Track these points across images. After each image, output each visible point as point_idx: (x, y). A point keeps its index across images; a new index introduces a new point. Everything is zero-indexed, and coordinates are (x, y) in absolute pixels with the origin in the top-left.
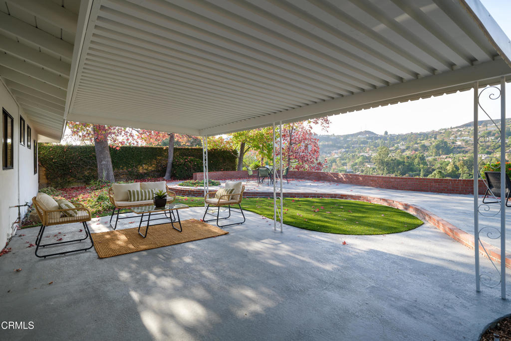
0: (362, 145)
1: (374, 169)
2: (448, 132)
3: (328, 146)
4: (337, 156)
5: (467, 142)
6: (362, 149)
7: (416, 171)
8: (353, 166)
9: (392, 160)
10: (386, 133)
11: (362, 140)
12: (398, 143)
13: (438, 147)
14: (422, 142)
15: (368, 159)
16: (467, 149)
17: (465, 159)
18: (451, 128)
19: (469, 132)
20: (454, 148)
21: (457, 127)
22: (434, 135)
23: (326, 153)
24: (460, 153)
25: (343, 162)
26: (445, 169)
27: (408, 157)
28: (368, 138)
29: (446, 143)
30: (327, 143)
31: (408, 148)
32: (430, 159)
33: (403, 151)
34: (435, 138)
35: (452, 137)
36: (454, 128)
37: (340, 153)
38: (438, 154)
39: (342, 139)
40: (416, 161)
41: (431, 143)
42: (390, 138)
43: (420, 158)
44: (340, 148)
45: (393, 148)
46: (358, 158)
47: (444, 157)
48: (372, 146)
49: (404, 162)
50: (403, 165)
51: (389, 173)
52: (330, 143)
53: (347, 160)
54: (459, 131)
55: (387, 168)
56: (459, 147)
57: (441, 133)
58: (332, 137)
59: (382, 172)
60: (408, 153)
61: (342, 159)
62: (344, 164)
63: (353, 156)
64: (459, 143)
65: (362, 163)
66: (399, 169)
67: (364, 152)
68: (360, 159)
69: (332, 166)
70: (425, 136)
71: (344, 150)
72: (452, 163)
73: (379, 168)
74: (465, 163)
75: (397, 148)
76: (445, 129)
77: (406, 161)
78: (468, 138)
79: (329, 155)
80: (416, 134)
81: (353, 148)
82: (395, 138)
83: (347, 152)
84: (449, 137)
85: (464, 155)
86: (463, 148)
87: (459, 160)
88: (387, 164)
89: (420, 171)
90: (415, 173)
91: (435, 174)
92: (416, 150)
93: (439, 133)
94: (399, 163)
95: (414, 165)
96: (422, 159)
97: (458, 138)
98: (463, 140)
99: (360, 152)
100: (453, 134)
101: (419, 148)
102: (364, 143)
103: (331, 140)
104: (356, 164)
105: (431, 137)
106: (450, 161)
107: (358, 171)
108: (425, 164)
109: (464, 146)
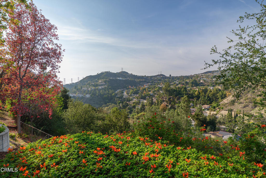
0: (159, 81)
1: (163, 93)
2: (197, 76)
3: (142, 82)
4: (146, 87)
5: (205, 81)
6: (159, 84)
7: (182, 95)
8: (154, 92)
9: (171, 89)
10: (170, 75)
11: (159, 79)
12: (176, 81)
13: (192, 83)
14: (186, 80)
15: (161, 89)
16: (205, 84)
17: (203, 89)
18: (199, 74)
19: (206, 76)
20: (199, 83)
21: (201, 74)
22: (191, 77)
23: (141, 85)
24: (202, 86)
25: (149, 90)
26: (195, 94)
27: (179, 88)
28: (162, 78)
29: (196, 81)
30: (142, 80)
31: (180, 83)
32: (189, 88)
33: (177, 85)
34: (192, 79)
35: (199, 78)
36: (200, 74)
37: (148, 85)
38: (192, 86)
39: (149, 78)
40: (182, 89)
41: (190, 81)
42: (172, 78)
43: (184, 88)
44: (148, 83)
45: (173, 83)
46: (157, 88)
47: (195, 88)
48: (164, 82)
49: (177, 90)
50: (177, 92)
51: (170, 96)
52: (144, 80)
53: (151, 89)
54: (202, 75)
55: (169, 93)
56: (202, 83)
58: (145, 77)
59: (166, 95)
60: (179, 85)
61: (149, 88)
62: (150, 91)
63: (154, 87)
64: (201, 81)
65: (158, 91)
66: (174, 94)
67: (159, 85)
68: (157, 89)
69: (143, 92)
70: (187, 77)
71: (150, 84)
72: (197, 91)
73: (165, 93)
74: (203, 91)
75: (175, 83)
76: (196, 74)
77: (178, 90)
78: (206, 79)
79: (142, 86)
80: (184, 76)
81: (155, 83)
82: (174, 78)
83: (151, 85)
84: (198, 78)
85: (203, 87)
86: (203, 83)
87: (201, 90)
88: (169, 91)
89: (184, 95)
90: (181, 96)
92: (183, 84)
93: (194, 76)
94: (174, 91)
95: (181, 92)
96: (185, 88)
97: (201, 79)
98: (203, 80)
99: (157, 85)
100: (199, 77)
101: (185, 83)
102: (160, 80)
103: (144, 78)
104: (155, 91)
105: (190, 78)
106: (197, 90)
107: (156, 95)
108: (186, 91)
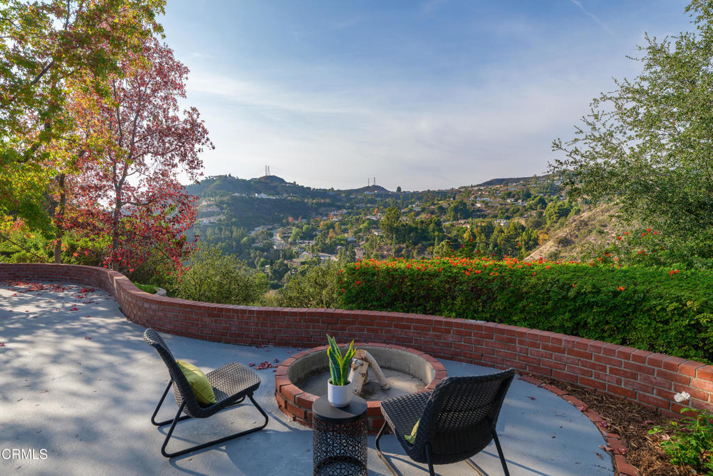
0: (369, 205)
1: (382, 237)
2: (467, 191)
3: (324, 205)
4: (336, 220)
5: (487, 204)
6: (368, 211)
7: (429, 240)
8: (356, 233)
9: (403, 225)
10: (399, 189)
11: (370, 198)
12: (413, 203)
13: (456, 209)
14: (440, 202)
15: (374, 224)
16: (486, 213)
17: (483, 224)
18: (472, 186)
19: (490, 192)
20: (474, 211)
21: (478, 186)
22: (453, 193)
23: (321, 214)
24: (479, 217)
25: (343, 227)
26: (462, 238)
27: (422, 222)
28: (377, 196)
29: (465, 204)
30: (322, 201)
31: (423, 210)
32: (447, 224)
33: (418, 214)
34: (454, 198)
35: (472, 198)
36: (475, 186)
37: (341, 215)
38: (456, 219)
39: (343, 195)
40: (431, 226)
41: (449, 204)
42: (404, 197)
43: (436, 223)
44: (339, 208)
45: (406, 210)
46: (364, 222)
47: (463, 222)
48: (382, 207)
49: (417, 228)
50: (417, 232)
51: (399, 243)
52: (328, 200)
53: (349, 225)
54: (479, 190)
55: (396, 237)
56: (479, 210)
57: (461, 192)
58: (331, 193)
59: (390, 242)
60: (423, 216)
61: (342, 223)
62: (345, 231)
63: (357, 220)
64: (479, 205)
65: (368, 230)
66: (411, 237)
67: (371, 214)
68: (365, 224)
69: (328, 233)
70: (443, 194)
71: (345, 211)
72: (469, 230)
73: (387, 237)
74: (483, 230)
75: (411, 210)
76: (464, 187)
77: (419, 227)
78: (488, 199)
79: (325, 218)
80: (434, 192)
81: (358, 208)
82: (410, 196)
83: (349, 214)
84: (469, 197)
85: (483, 220)
86: (483, 211)
87: (477, 227)
88: (397, 230)
89: (434, 240)
90: (429, 242)
91: (443, 246)
92: (433, 213)
93: (459, 191)
94: (411, 229)
95: (428, 232)
96: (438, 224)
97: (478, 199)
98: (483, 202)
99: (366, 215)
100: (473, 194)
101: (436, 211)
102: (372, 201)
103: (330, 197)
104: (360, 230)
105: (450, 197)
106: (469, 227)
107: (363, 240)
108: (441, 230)
109: (485, 209)
